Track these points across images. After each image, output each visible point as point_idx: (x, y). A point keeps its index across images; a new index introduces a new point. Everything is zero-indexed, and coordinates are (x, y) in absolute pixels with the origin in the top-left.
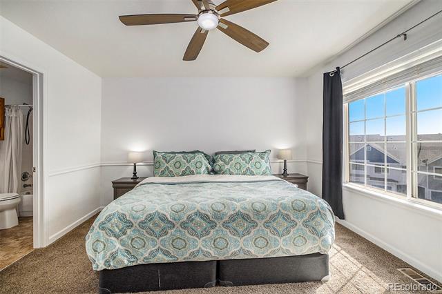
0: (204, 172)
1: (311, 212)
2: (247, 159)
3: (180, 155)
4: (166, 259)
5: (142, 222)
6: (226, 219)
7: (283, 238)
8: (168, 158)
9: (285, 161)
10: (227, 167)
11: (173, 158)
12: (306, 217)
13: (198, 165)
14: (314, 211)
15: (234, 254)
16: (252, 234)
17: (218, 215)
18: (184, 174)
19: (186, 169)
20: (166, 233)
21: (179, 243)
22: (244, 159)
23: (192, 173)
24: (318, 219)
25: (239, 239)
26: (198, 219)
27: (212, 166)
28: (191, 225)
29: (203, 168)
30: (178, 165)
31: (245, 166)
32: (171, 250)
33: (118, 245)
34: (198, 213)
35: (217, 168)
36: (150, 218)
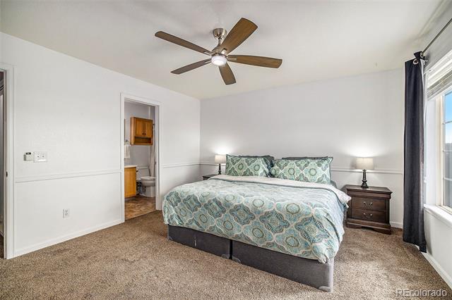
0: (262, 175)
1: (303, 217)
2: (303, 165)
3: (244, 159)
4: (198, 228)
5: (185, 200)
6: (232, 208)
7: (276, 235)
8: (235, 161)
9: (364, 171)
10: (281, 171)
11: (238, 161)
12: (299, 221)
13: (257, 167)
14: (308, 216)
15: (237, 236)
16: (250, 224)
17: (227, 204)
18: (245, 174)
19: (247, 171)
20: (196, 210)
21: (204, 219)
22: (299, 166)
23: (251, 174)
24: (312, 225)
25: (240, 225)
26: (214, 204)
27: (269, 170)
28: (210, 207)
29: (261, 171)
30: (241, 166)
31: (298, 172)
32: (200, 222)
33: (174, 212)
34: (215, 200)
35: (273, 172)
36: (189, 198)
